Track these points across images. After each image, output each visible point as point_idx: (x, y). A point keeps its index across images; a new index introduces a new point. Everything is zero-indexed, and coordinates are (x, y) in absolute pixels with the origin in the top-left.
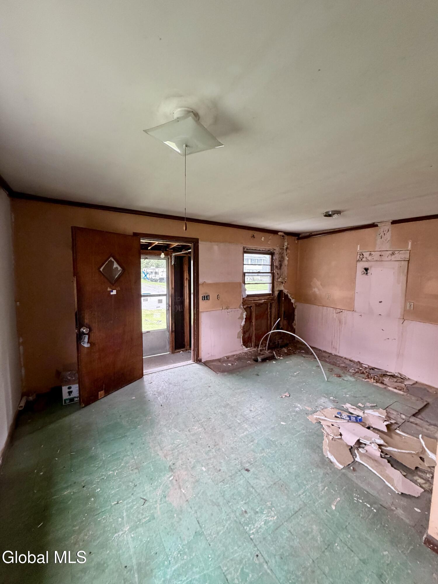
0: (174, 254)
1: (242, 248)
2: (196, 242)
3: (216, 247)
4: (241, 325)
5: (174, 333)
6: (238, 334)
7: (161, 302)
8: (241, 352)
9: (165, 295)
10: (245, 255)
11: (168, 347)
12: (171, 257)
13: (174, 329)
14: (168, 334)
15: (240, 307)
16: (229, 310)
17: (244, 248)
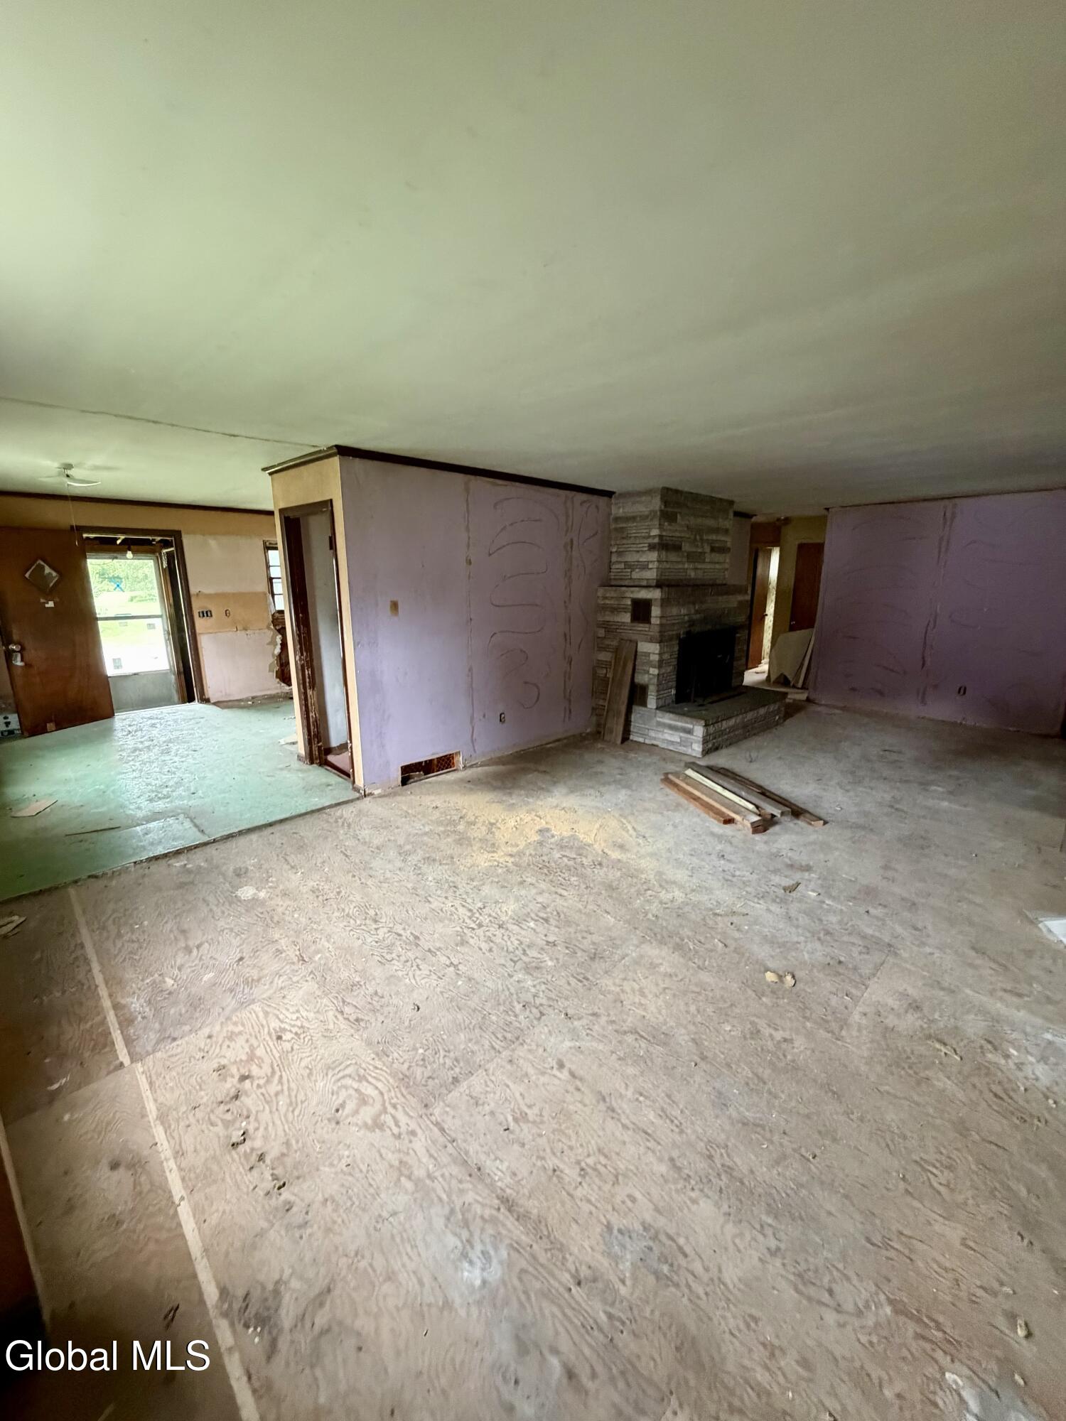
0: (165, 551)
1: (261, 543)
2: (177, 535)
3: (212, 543)
4: (273, 655)
5: (183, 676)
6: (270, 666)
7: (154, 628)
8: (279, 691)
9: (161, 616)
10: (270, 552)
11: (176, 697)
12: (160, 554)
13: (182, 670)
14: (173, 678)
15: (268, 628)
16: (248, 632)
17: (264, 543)
